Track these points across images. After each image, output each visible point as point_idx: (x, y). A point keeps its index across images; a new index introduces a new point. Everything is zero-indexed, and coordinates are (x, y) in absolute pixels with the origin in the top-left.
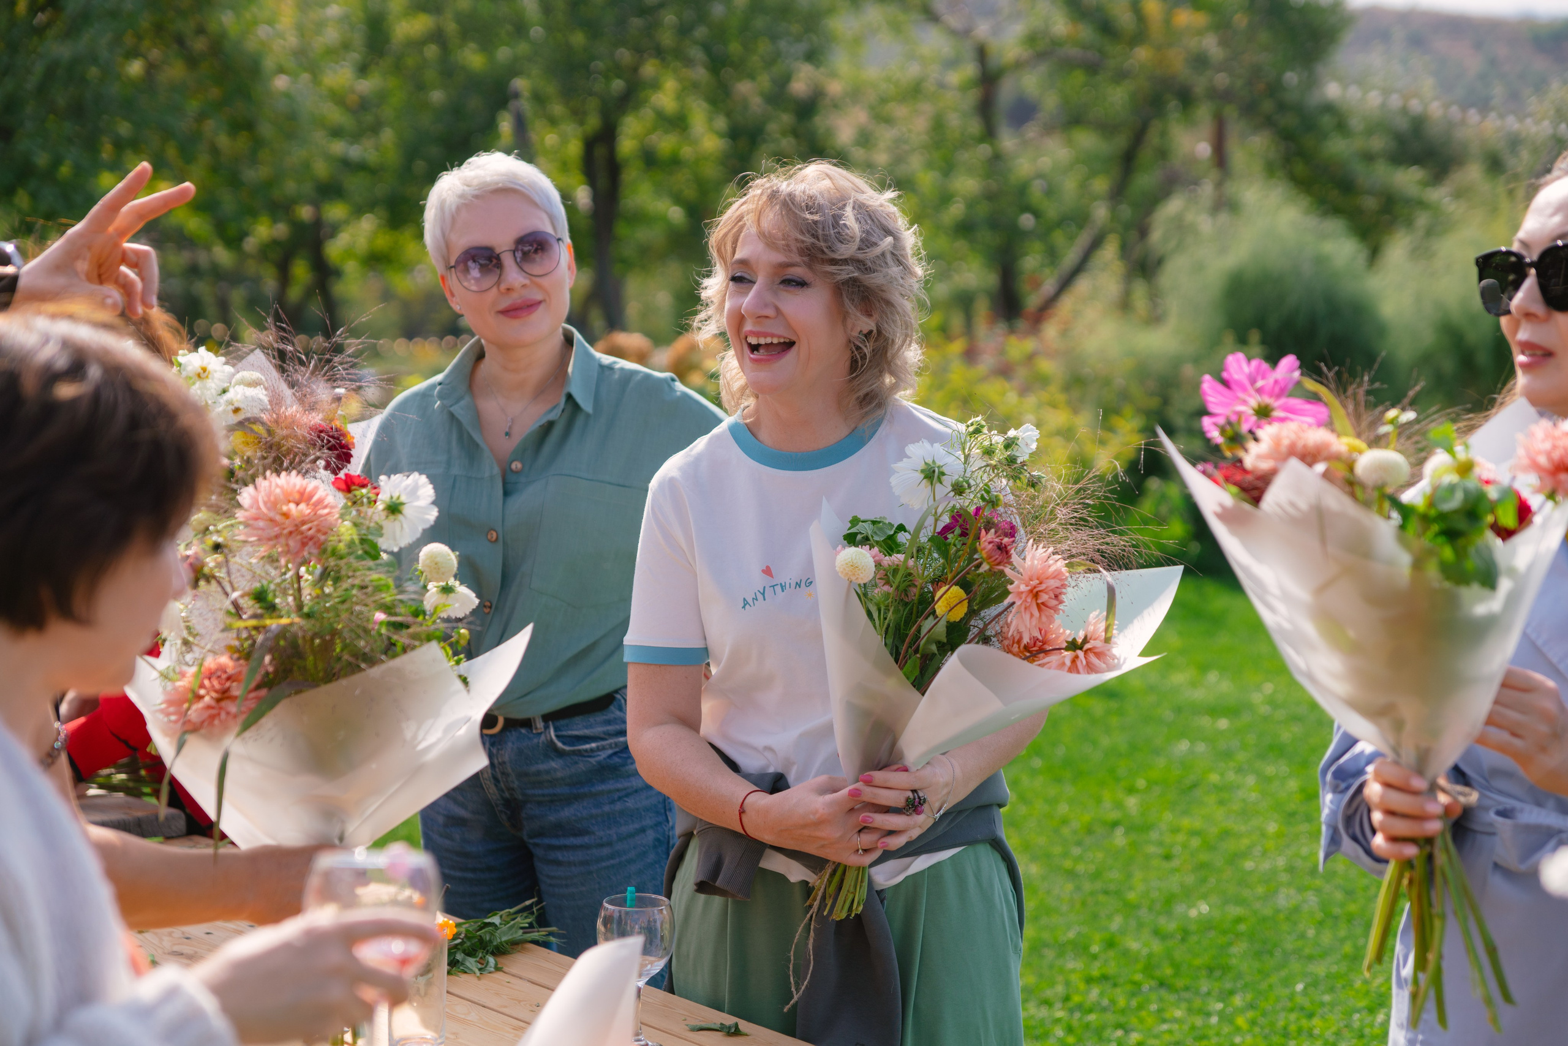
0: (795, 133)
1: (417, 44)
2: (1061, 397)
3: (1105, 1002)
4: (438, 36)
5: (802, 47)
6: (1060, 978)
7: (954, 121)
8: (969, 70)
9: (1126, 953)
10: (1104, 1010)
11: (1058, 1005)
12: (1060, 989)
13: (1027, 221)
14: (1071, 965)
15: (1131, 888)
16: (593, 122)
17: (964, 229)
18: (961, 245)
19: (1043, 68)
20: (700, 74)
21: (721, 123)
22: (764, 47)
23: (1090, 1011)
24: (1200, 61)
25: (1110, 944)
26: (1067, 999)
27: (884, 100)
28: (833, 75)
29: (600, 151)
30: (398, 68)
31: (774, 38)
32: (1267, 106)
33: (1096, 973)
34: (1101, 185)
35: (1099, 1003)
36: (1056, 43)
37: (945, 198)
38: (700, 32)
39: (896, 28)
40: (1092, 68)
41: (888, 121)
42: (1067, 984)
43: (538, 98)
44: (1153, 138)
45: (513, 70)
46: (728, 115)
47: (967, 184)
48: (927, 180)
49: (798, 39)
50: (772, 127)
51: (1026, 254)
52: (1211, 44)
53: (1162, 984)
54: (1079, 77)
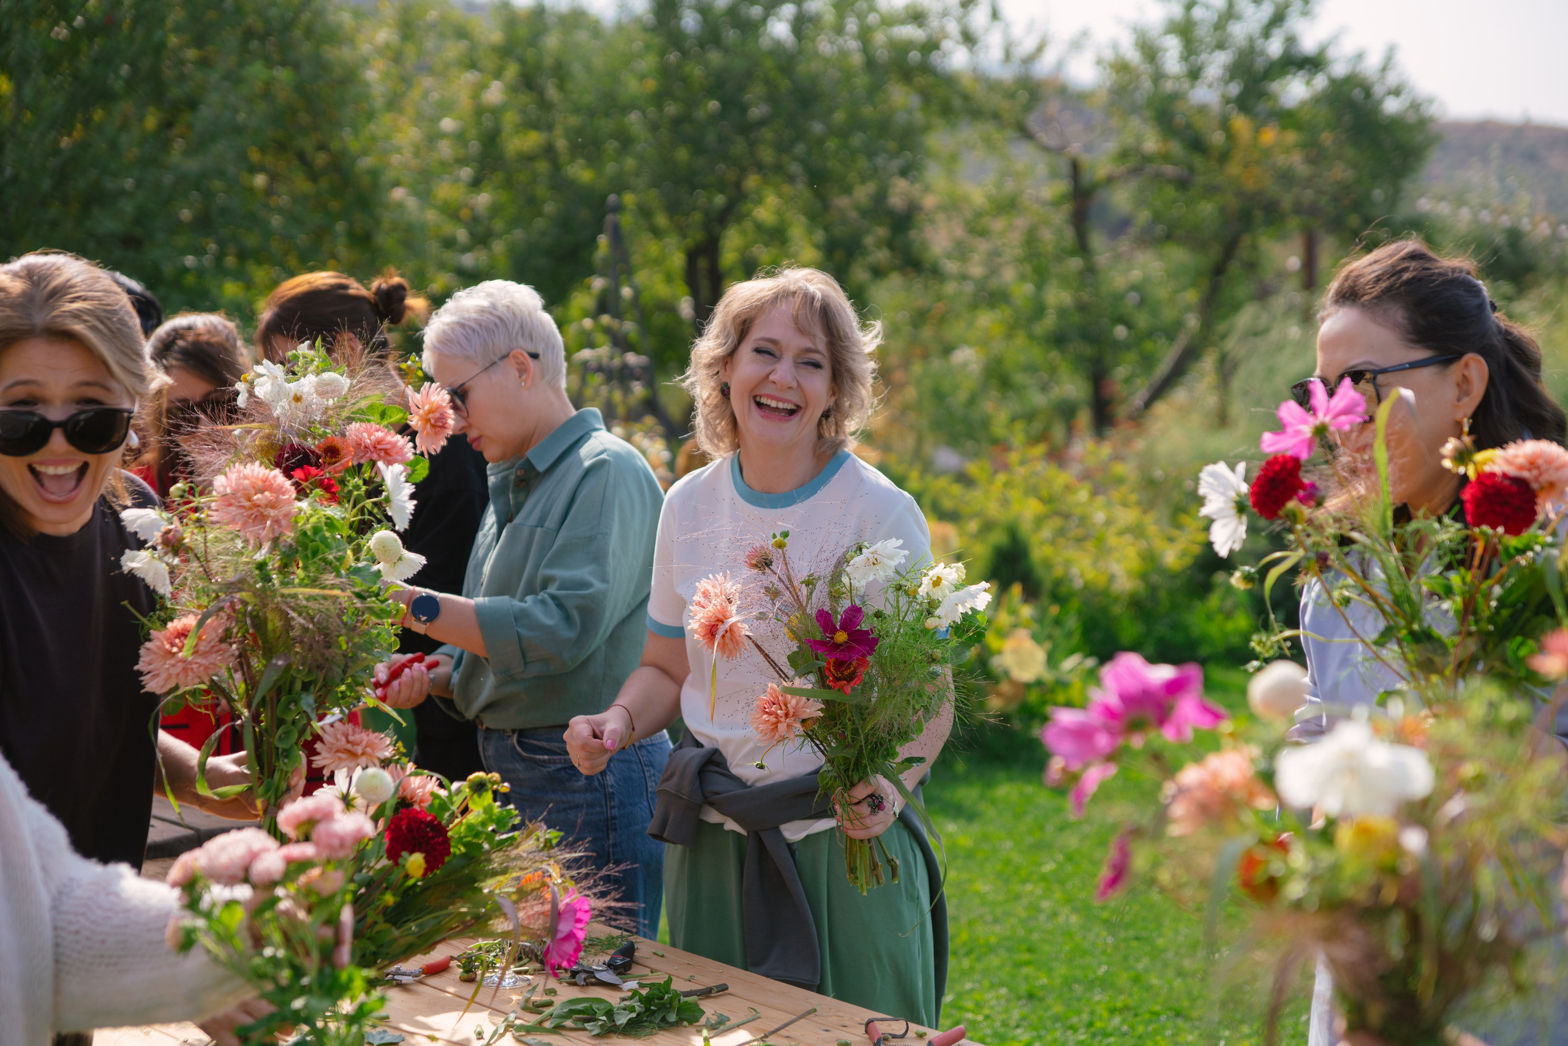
0: (890, 245)
1: (527, 158)
2: (1133, 498)
3: (1125, 1028)
4: (549, 150)
5: (896, 164)
6: (1087, 1009)
7: (1047, 236)
8: (1061, 187)
9: (1149, 988)
10: (1124, 1034)
11: (1082, 1030)
12: (1085, 1017)
13: (1120, 332)
14: (1097, 998)
15: (1160, 935)
16: (696, 236)
17: (1058, 340)
18: (1054, 355)
19: (1134, 184)
20: (801, 189)
21: (820, 236)
22: (862, 163)
23: (1111, 1035)
24: (1286, 177)
25: (1136, 980)
26: (1090, 1024)
27: (979, 215)
28: (927, 189)
29: (702, 263)
30: (509, 184)
31: (871, 154)
32: (1354, 220)
33: (1119, 1005)
34: (1191, 296)
35: (1119, 1029)
36: (1147, 159)
37: (1039, 310)
38: (800, 149)
39: (990, 144)
40: (1182, 184)
41: (984, 233)
42: (1092, 1013)
43: (644, 212)
44: (1243, 252)
45: (620, 186)
46: (826, 228)
47: (1058, 296)
48: (1023, 291)
49: (893, 156)
50: (869, 240)
51: (1118, 364)
52: (1296, 161)
53: (1178, 1014)
54: (1170, 192)
